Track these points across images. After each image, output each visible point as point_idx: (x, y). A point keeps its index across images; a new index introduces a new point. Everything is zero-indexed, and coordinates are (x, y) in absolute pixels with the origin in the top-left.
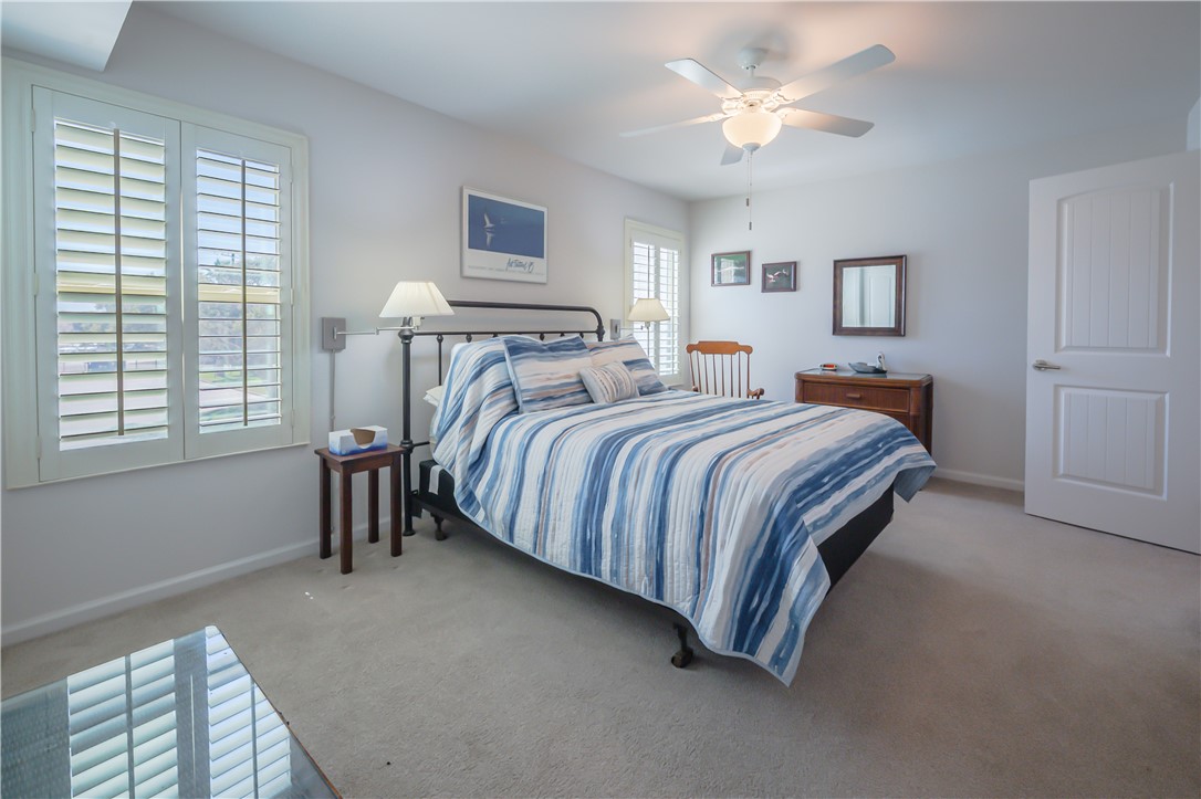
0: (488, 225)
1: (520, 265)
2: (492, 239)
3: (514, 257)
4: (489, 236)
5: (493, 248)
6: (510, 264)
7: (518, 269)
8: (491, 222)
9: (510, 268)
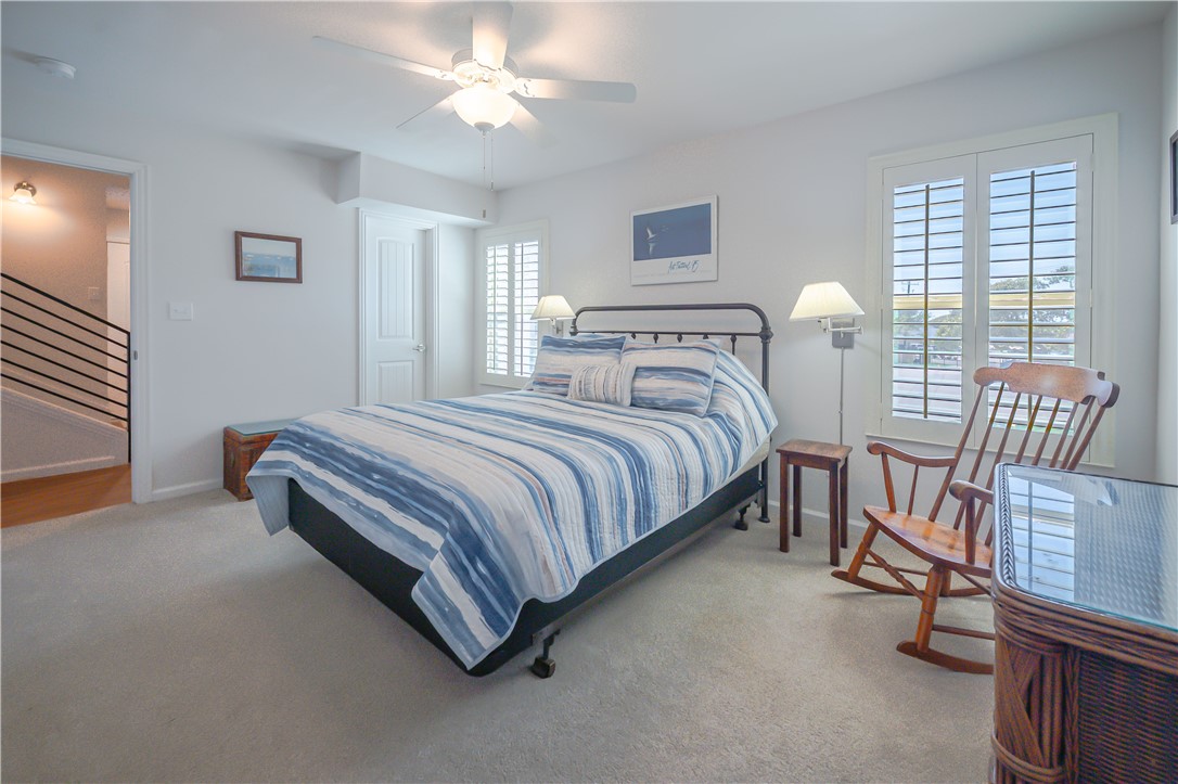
0: (651, 236)
1: (684, 265)
2: (654, 248)
3: (675, 260)
4: (651, 245)
5: (657, 255)
6: (672, 267)
7: (681, 270)
8: (653, 233)
9: (673, 271)
